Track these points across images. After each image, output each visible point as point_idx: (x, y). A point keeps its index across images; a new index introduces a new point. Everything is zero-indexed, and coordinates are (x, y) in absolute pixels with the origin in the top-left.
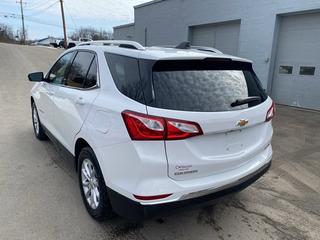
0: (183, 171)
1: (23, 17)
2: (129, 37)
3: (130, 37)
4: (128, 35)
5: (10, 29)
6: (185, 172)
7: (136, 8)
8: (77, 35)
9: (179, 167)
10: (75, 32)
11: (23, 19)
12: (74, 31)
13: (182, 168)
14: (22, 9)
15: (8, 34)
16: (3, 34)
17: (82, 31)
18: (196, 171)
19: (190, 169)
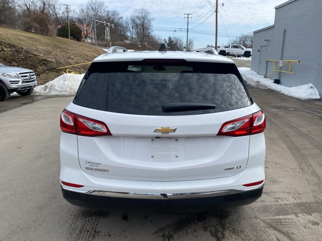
0: (94, 168)
1: (188, 30)
2: (266, 40)
3: (268, 40)
4: (266, 39)
5: (180, 41)
6: (95, 169)
7: (277, 8)
8: (237, 42)
9: (89, 163)
10: (236, 40)
11: (188, 32)
12: (234, 38)
13: (91, 164)
14: (188, 23)
15: (178, 46)
16: (175, 46)
17: (242, 38)
18: (107, 171)
19: (100, 167)
